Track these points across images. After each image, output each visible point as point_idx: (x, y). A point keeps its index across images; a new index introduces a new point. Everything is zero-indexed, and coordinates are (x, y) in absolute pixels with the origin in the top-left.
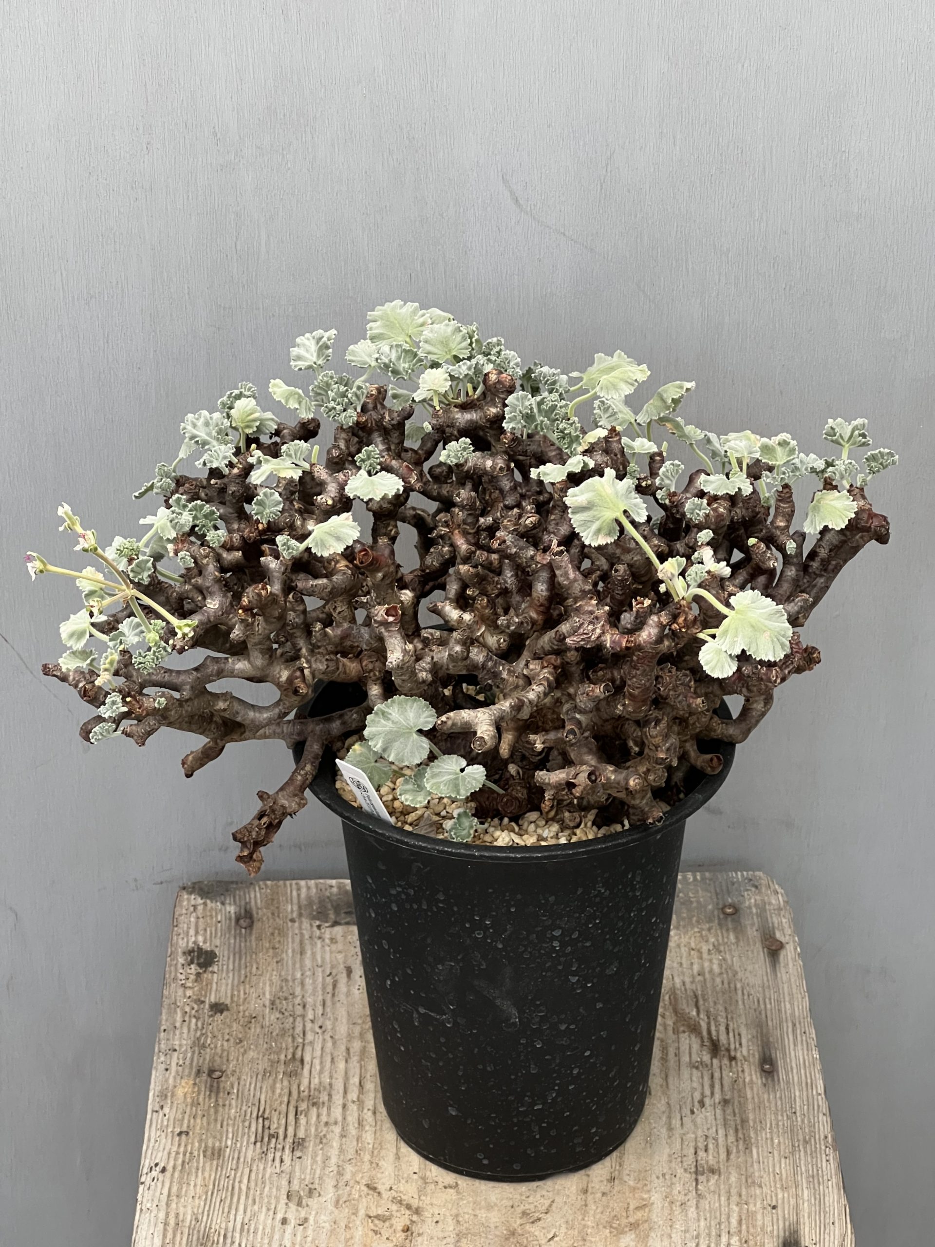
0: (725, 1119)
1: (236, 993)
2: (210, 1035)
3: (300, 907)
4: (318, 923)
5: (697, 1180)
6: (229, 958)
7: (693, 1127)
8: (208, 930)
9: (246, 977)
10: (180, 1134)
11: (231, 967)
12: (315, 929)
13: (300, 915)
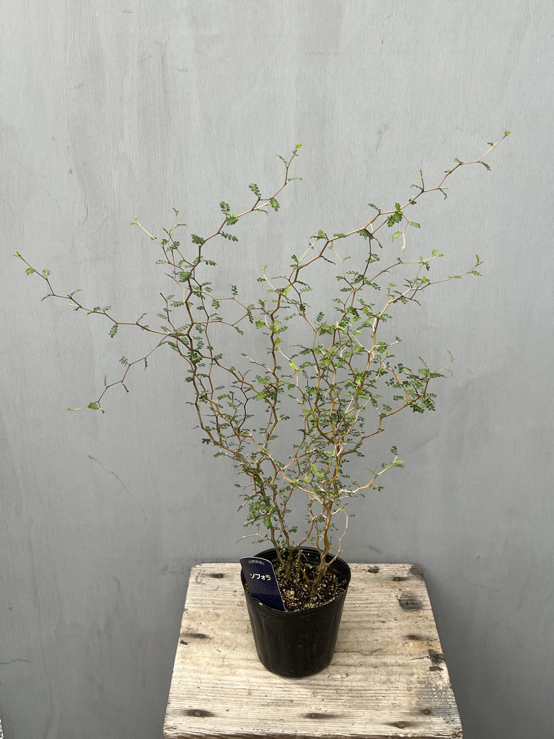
0: (281, 700)
3: (409, 591)
4: (399, 595)
5: (245, 689)
6: (374, 576)
7: (277, 690)
8: (391, 571)
9: (365, 580)
11: (369, 577)
12: (397, 595)
13: (404, 592)
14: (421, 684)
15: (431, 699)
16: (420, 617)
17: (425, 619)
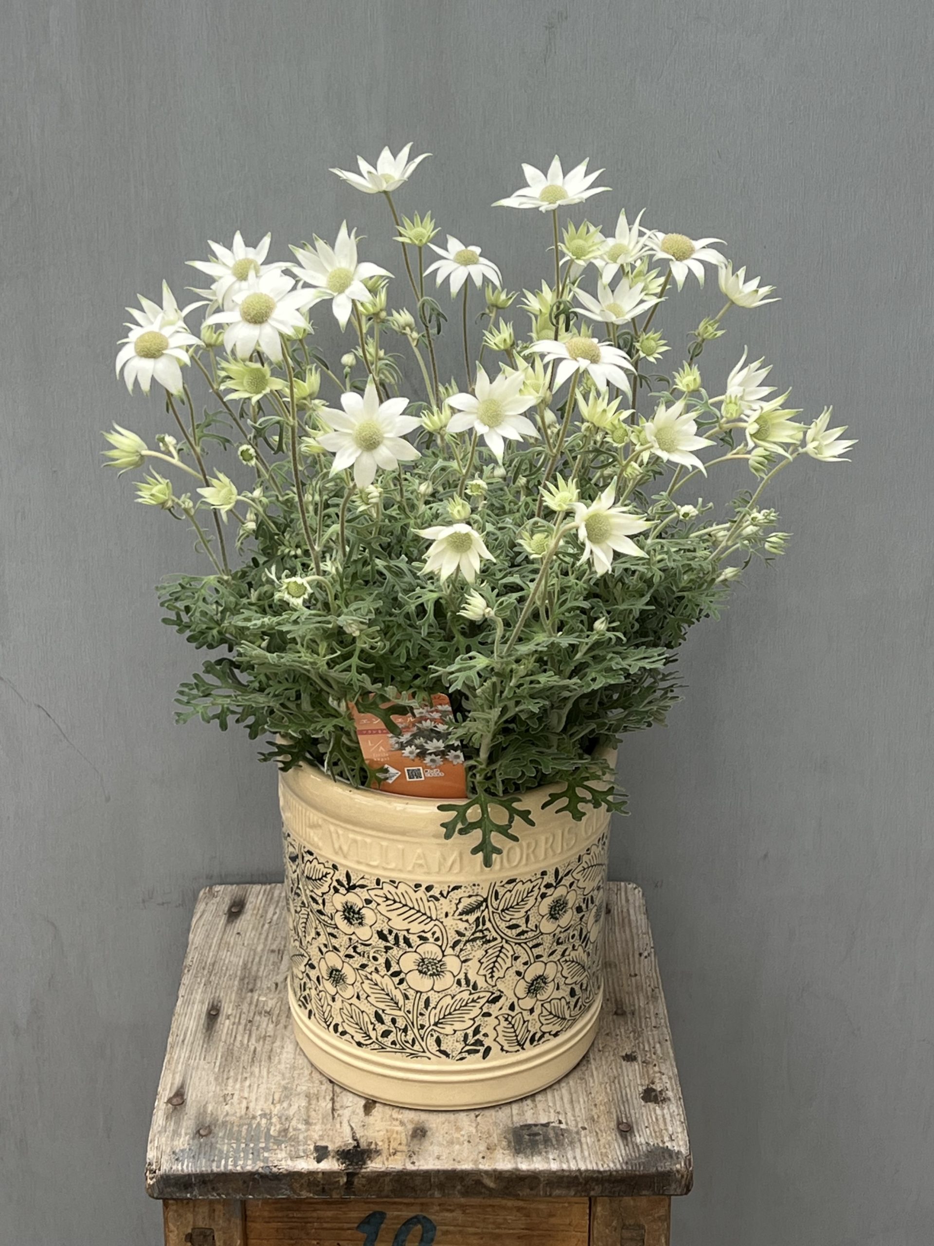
1: (619, 1070)
2: (632, 1038)
3: (580, 1141)
4: (563, 1126)
6: (631, 1096)
8: (654, 1119)
9: (614, 1082)
10: (636, 975)
11: (628, 1090)
12: (563, 1121)
13: (578, 1133)
14: (280, 1132)
15: (238, 1140)
16: (488, 1149)
17: (481, 1155)
